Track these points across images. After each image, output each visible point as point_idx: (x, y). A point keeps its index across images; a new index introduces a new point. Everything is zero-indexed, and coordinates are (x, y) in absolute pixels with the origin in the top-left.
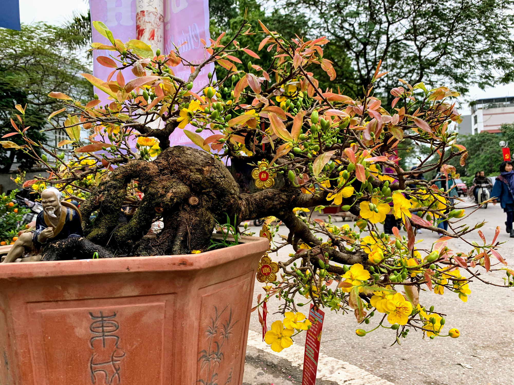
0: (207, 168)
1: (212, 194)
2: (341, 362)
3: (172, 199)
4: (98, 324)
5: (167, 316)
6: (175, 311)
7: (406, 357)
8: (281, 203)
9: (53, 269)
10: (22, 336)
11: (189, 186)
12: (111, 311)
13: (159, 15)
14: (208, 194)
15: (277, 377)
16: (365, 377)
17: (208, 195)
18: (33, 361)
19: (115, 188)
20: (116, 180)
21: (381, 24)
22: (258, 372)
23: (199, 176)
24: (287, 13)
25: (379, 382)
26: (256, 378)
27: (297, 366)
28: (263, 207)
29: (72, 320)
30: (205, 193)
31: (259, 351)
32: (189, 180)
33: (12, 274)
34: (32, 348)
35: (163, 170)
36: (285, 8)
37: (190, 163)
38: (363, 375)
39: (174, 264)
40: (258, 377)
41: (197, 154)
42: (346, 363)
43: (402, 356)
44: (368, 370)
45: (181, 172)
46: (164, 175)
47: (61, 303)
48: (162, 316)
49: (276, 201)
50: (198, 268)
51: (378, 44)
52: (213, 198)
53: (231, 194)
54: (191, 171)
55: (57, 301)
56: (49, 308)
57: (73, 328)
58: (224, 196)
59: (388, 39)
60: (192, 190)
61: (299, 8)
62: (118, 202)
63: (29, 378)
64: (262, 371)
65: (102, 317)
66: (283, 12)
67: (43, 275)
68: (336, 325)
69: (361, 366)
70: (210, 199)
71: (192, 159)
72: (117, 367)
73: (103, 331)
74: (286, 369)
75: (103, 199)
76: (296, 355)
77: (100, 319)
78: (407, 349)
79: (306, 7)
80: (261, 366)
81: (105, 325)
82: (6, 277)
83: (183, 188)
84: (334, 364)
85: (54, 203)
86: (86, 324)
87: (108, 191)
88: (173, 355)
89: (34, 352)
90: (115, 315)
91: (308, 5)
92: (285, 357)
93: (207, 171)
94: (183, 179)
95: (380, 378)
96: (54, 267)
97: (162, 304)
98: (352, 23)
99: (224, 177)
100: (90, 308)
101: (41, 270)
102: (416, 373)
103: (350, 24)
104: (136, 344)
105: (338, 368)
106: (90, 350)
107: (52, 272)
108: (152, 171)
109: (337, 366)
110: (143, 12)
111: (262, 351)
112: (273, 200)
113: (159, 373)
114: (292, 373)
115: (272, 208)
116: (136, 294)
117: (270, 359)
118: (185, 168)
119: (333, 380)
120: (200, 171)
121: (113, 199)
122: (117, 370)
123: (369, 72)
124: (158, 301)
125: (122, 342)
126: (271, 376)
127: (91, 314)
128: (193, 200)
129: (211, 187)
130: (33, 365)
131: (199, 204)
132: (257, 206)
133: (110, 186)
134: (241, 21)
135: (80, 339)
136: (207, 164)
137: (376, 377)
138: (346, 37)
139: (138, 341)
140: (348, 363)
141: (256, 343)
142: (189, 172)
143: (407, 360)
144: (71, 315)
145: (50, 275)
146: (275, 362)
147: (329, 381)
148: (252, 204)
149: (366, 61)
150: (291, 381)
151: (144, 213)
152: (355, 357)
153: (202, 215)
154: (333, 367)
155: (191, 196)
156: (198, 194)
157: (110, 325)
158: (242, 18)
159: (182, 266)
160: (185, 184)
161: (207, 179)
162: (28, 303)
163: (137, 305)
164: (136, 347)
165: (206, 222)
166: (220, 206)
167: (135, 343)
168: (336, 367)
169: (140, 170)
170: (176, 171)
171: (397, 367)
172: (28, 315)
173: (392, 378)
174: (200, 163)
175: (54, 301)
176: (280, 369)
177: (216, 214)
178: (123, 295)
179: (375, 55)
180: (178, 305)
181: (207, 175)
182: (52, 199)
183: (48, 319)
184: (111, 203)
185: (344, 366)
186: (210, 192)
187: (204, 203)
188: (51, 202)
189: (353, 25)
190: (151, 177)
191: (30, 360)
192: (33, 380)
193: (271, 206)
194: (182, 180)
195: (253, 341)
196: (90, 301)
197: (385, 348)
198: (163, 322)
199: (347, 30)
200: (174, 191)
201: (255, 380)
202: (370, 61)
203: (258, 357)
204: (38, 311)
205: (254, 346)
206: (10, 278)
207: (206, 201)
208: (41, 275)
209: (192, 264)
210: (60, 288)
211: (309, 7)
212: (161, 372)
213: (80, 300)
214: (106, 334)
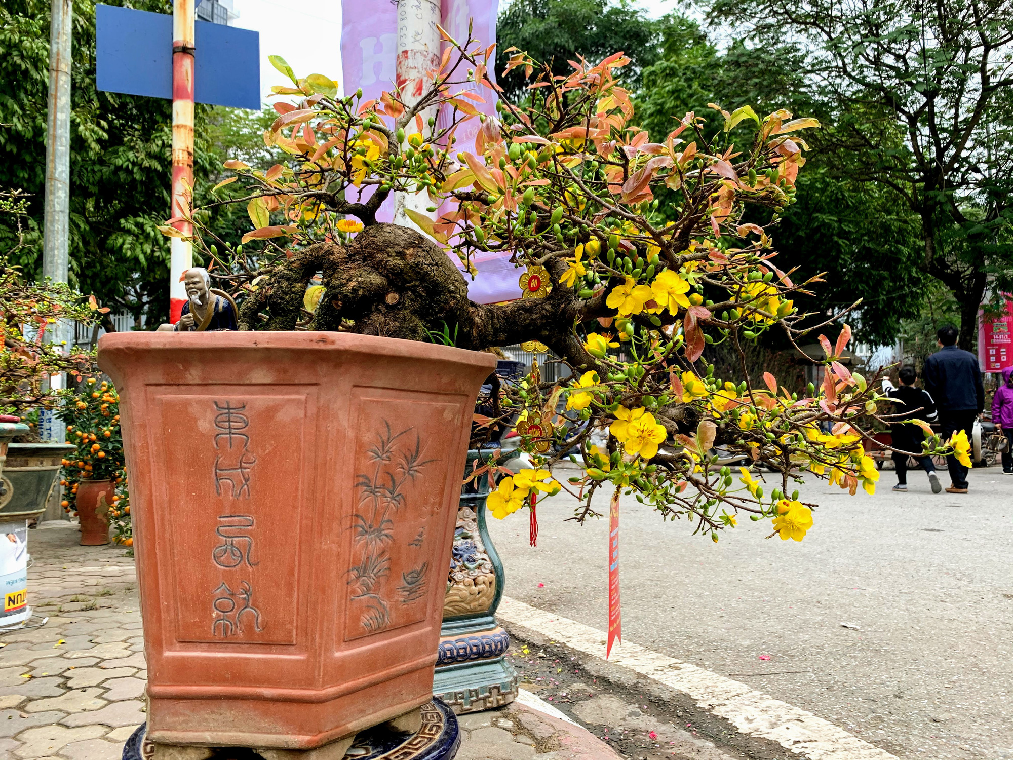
0: (411, 251)
1: (420, 290)
2: (797, 711)
3: (354, 290)
4: (224, 417)
5: (309, 414)
6: (319, 409)
7: (942, 717)
8: (544, 316)
9: (171, 340)
10: (141, 425)
11: (386, 276)
12: (239, 401)
13: (431, 55)
14: (413, 289)
15: (665, 722)
16: (840, 741)
17: (414, 292)
18: (152, 459)
19: (288, 279)
20: (291, 270)
21: (968, 48)
22: (630, 710)
23: (399, 262)
24: (759, 46)
25: (867, 752)
26: (624, 719)
27: (707, 707)
28: (515, 323)
29: (194, 410)
30: (409, 289)
31: (639, 675)
32: (385, 268)
33: (128, 343)
34: (151, 442)
35: (354, 255)
36: (752, 38)
37: (388, 244)
38: (837, 735)
39: (311, 341)
40: (628, 718)
41: (400, 232)
42: (807, 712)
43: (932, 715)
44: (851, 730)
45: (376, 257)
46: (353, 262)
47: (183, 388)
48: (301, 414)
49: (537, 313)
50: (342, 348)
51: (961, 93)
52: (421, 296)
53: (450, 292)
54: (389, 256)
55: (179, 385)
56: (170, 393)
57: (196, 420)
58: (439, 293)
59: (985, 80)
60: (390, 282)
61: (785, 33)
62: (292, 299)
63: (147, 478)
64: (638, 710)
65: (229, 409)
66: (749, 45)
67: (161, 346)
68: (804, 648)
69: (837, 722)
70: (416, 297)
71: (392, 238)
72: (246, 476)
73: (230, 427)
74: (685, 711)
75: (270, 292)
76: (709, 690)
77: (227, 411)
78: (949, 704)
79: (800, 32)
80: (638, 701)
81: (232, 419)
82: (121, 347)
83: (375, 279)
84: (782, 713)
85: (198, 285)
86: (210, 416)
87: (278, 282)
88: (315, 468)
89: (153, 448)
90: (244, 407)
91: (803, 27)
92: (685, 690)
93: (411, 255)
94: (378, 267)
95: (871, 746)
96: (173, 337)
97: (303, 397)
98: (902, 52)
99: (437, 264)
100: (216, 397)
101: (158, 340)
102: (954, 746)
103: (898, 57)
104: (269, 449)
105: (789, 721)
106: (215, 450)
107: (170, 343)
108: (336, 255)
109: (788, 717)
110: (406, 52)
111: (645, 677)
112: (531, 313)
113: (297, 489)
114: (695, 719)
115: (529, 324)
116: (268, 380)
117: (655, 690)
118: (381, 251)
119: (772, 737)
120: (401, 255)
121: (286, 293)
122: (246, 480)
123: (941, 152)
124: (298, 393)
125: (251, 444)
126: (654, 720)
127: (216, 403)
128: (392, 298)
129: (416, 280)
130: (152, 464)
131: (399, 303)
132: (507, 322)
133: (282, 277)
134: (665, 69)
135: (203, 435)
136: (412, 245)
137: (863, 743)
138: (887, 83)
139: (271, 445)
140: (811, 714)
141: (636, 663)
142: (386, 256)
143: (943, 722)
144: (194, 404)
145: (167, 346)
146: (666, 697)
147: (764, 739)
148: (498, 318)
149: (934, 130)
150: (691, 731)
151: (325, 314)
152: (829, 705)
153: (405, 320)
154: (779, 717)
155: (388, 292)
156: (401, 290)
157: (238, 420)
158: (665, 64)
159: (321, 343)
160: (381, 274)
161: (411, 267)
162: (148, 385)
163: (271, 397)
164: (270, 452)
165: (410, 330)
166: (433, 310)
167: (268, 446)
168: (784, 718)
169: (323, 256)
170: (371, 257)
171: (915, 732)
172: (147, 401)
173: (897, 748)
174: (402, 243)
175: (175, 384)
176: (672, 709)
177: (428, 322)
178: (254, 381)
179: (957, 115)
180: (322, 401)
181: (411, 261)
182: (196, 279)
183: (169, 405)
184: (282, 299)
185: (802, 718)
186: (414, 286)
187: (408, 303)
188: (195, 283)
189: (903, 57)
190: (335, 264)
191: (148, 456)
192: (151, 482)
193: (528, 321)
194: (377, 269)
195: (632, 659)
196: (216, 387)
197: (900, 697)
198: (302, 421)
199: (891, 67)
200: (360, 279)
201: (623, 722)
202: (944, 130)
203: (636, 685)
204: (158, 397)
205: (632, 668)
206: (127, 348)
207: (411, 300)
208: (158, 346)
209: (333, 342)
210: (181, 367)
211: (806, 30)
212: (300, 489)
213: (205, 385)
214: (233, 431)
